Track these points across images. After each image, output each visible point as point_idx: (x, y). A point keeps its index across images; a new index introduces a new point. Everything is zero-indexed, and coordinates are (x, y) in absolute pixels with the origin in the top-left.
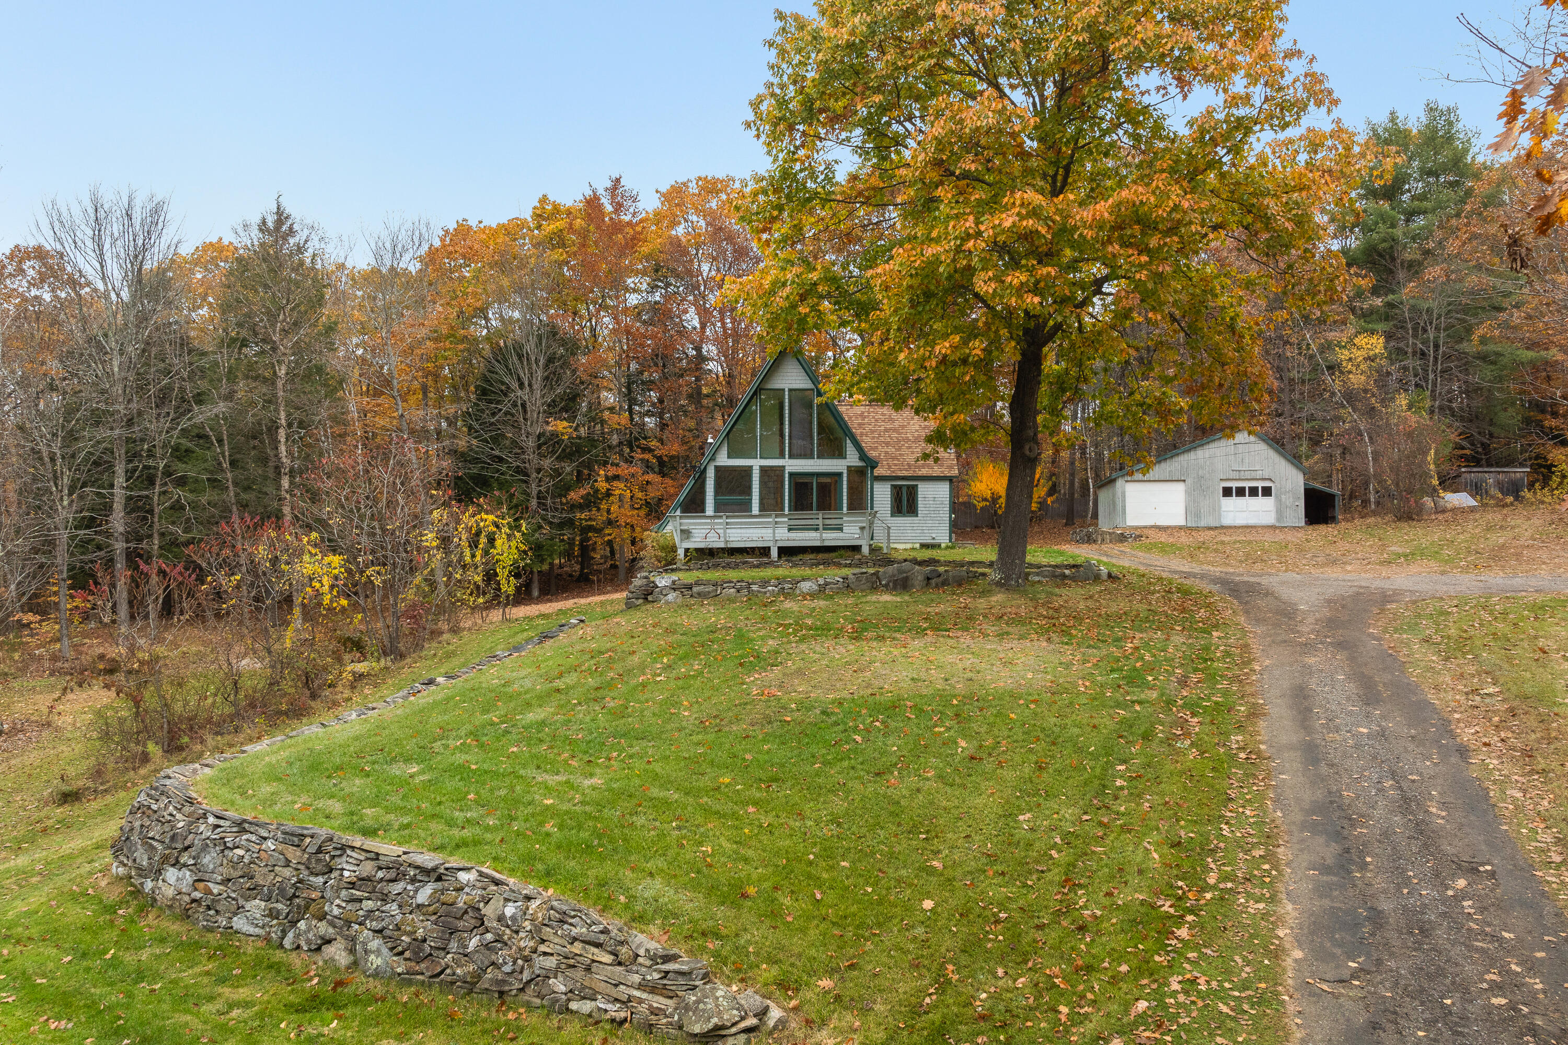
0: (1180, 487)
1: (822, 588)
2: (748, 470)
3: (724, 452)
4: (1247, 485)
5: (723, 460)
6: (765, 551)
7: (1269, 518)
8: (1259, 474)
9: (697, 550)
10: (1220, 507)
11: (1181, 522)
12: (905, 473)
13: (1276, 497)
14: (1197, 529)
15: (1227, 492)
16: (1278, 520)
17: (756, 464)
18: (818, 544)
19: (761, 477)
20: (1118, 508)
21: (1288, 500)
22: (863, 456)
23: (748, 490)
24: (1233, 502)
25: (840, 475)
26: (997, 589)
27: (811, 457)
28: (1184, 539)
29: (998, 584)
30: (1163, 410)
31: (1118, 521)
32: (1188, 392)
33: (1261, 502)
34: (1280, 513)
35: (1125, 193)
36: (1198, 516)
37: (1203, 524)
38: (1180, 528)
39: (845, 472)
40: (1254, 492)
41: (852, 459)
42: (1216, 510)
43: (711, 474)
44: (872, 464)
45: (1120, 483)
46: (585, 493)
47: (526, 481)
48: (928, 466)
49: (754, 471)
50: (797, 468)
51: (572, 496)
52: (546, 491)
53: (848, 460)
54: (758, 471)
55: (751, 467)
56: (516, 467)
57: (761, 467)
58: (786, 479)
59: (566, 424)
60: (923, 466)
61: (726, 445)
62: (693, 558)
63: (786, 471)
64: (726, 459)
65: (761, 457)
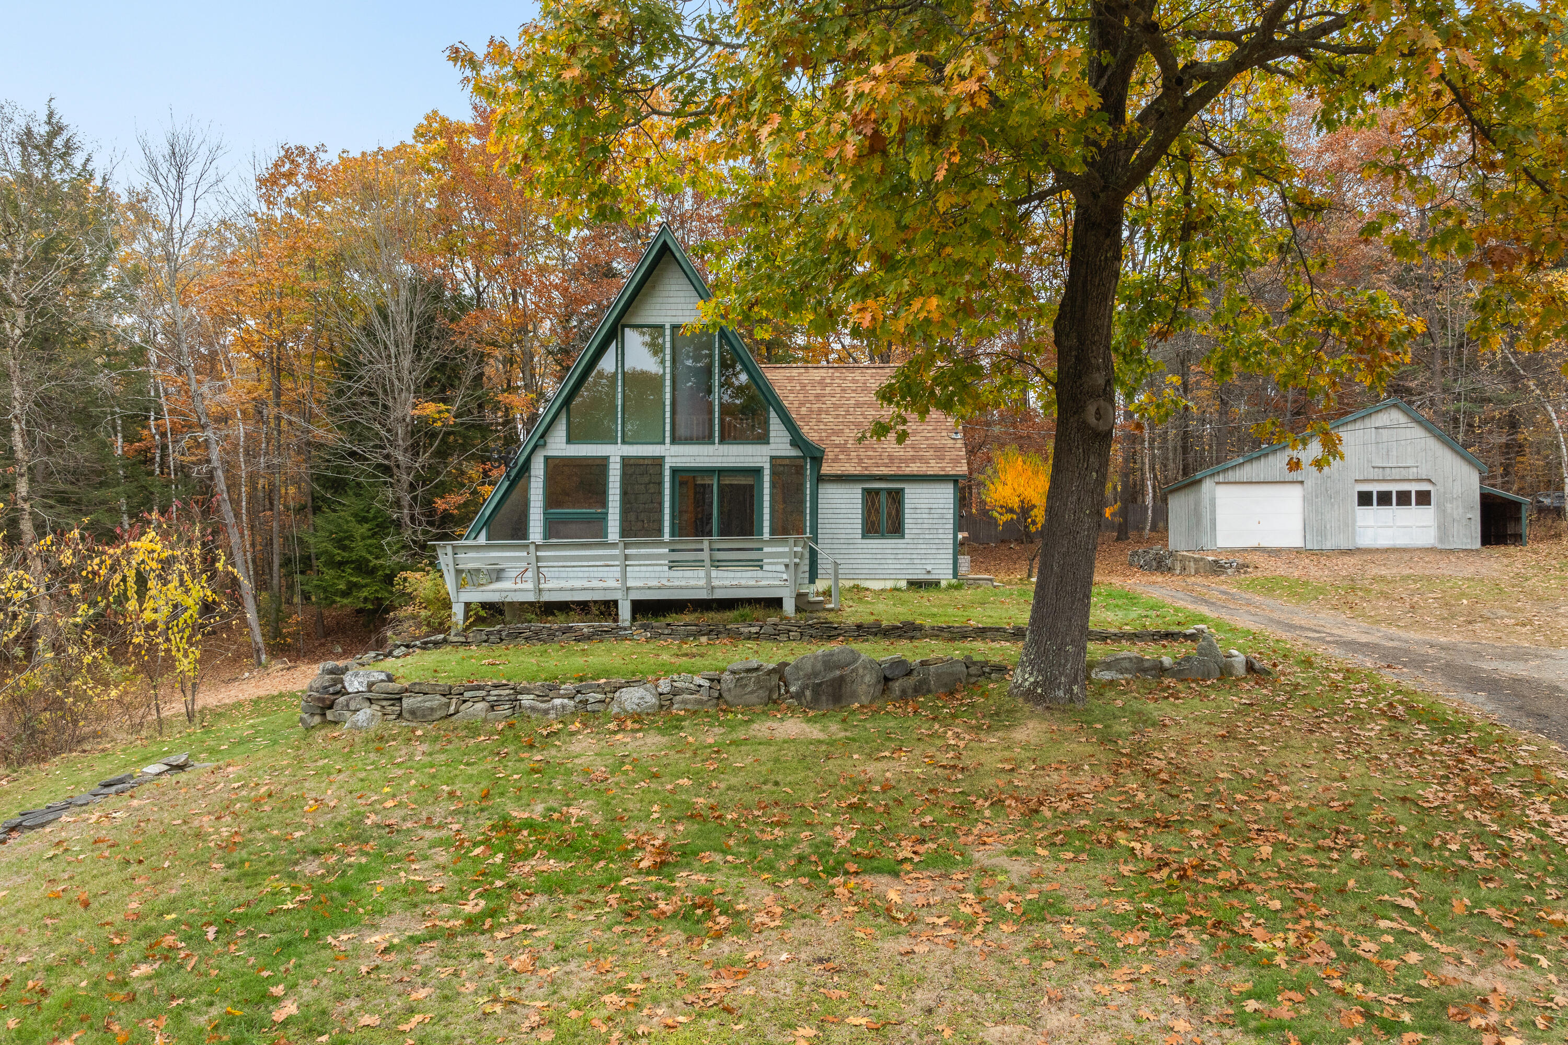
0: (1296, 492)
2: (602, 464)
4: (1394, 488)
5: (559, 445)
6: (608, 608)
7: (1427, 537)
8: (1413, 472)
10: (1354, 521)
11: (1296, 541)
12: (885, 471)
13: (1438, 506)
14: (1321, 553)
15: (1365, 499)
16: (1441, 539)
17: (615, 452)
18: (703, 595)
19: (624, 474)
20: (1203, 521)
21: (1456, 510)
22: (797, 440)
23: (599, 495)
24: (1373, 515)
25: (757, 472)
26: (1027, 707)
27: (707, 439)
29: (1029, 695)
31: (1204, 541)
33: (1414, 515)
34: (1443, 530)
36: (1322, 533)
37: (1328, 545)
38: (1298, 551)
39: (767, 467)
40: (1404, 499)
41: (779, 444)
42: (1349, 525)
43: (538, 469)
44: (814, 453)
45: (1207, 485)
46: (461, 500)
47: (392, 485)
48: (921, 459)
49: (611, 466)
50: (684, 459)
51: (440, 504)
52: (414, 498)
53: (772, 446)
54: (618, 466)
55: (606, 458)
56: (379, 466)
57: (623, 458)
58: (667, 479)
59: (442, 406)
60: (913, 459)
61: (564, 421)
62: (480, 620)
63: (667, 466)
64: (564, 446)
65: (624, 442)
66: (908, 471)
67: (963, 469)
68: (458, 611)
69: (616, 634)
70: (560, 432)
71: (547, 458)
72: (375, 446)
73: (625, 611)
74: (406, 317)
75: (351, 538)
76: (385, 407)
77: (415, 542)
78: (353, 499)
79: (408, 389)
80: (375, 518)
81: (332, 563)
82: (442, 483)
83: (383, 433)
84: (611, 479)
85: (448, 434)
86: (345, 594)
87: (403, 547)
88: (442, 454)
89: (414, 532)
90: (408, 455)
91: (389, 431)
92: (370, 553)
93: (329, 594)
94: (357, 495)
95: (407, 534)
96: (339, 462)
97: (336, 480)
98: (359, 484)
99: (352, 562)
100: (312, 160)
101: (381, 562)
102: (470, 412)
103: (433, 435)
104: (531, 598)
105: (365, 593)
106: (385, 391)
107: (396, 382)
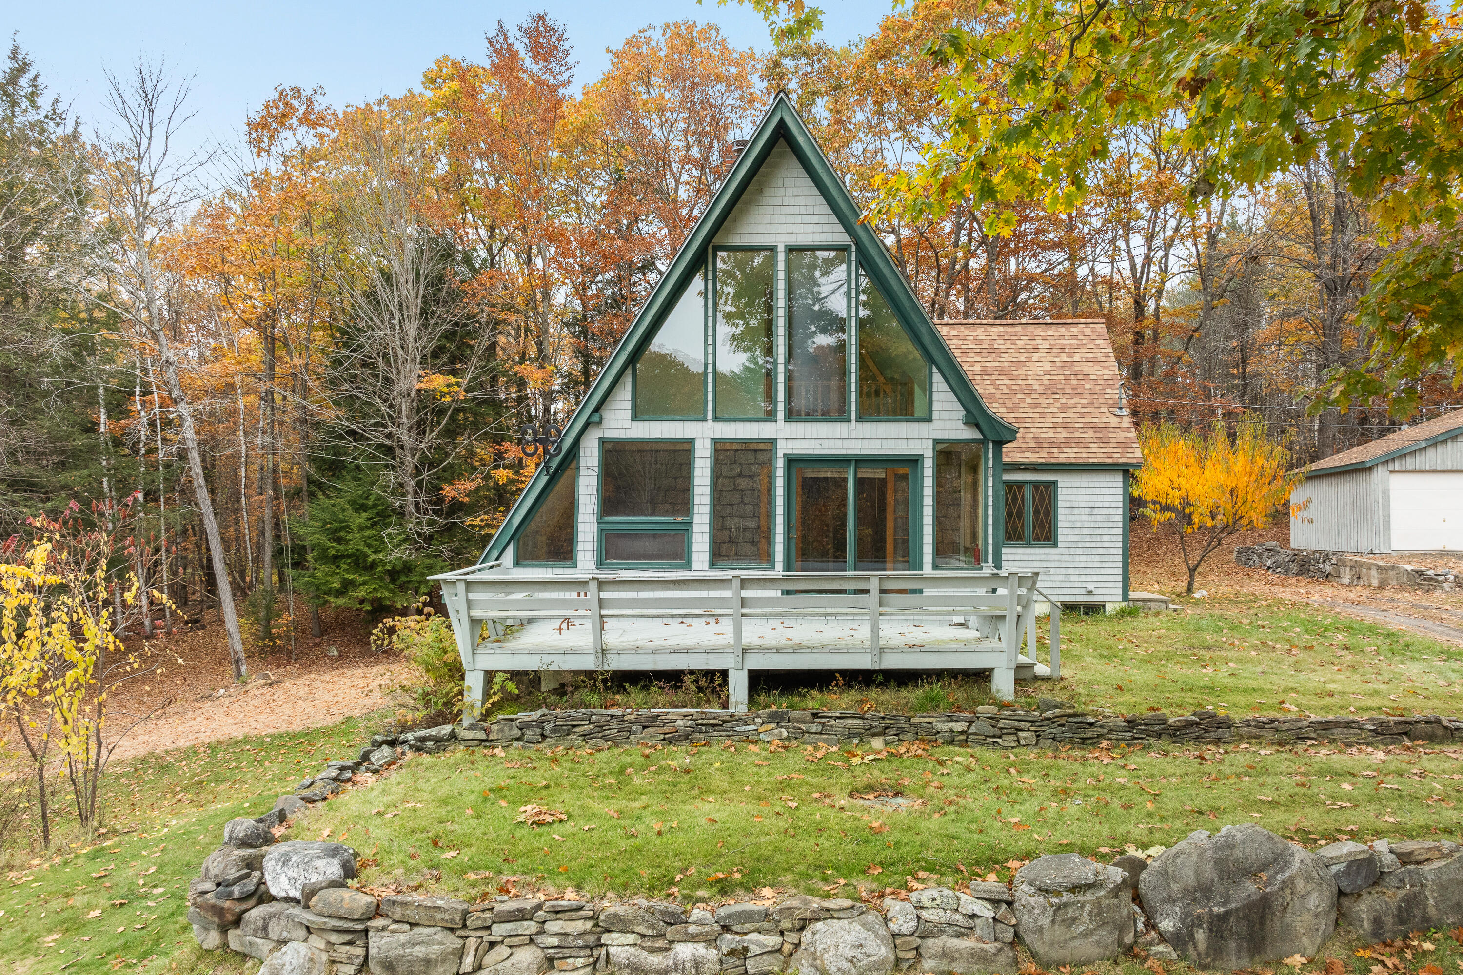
2: (684, 450)
5: (621, 423)
6: (713, 683)
17: (704, 433)
18: (865, 662)
19: (716, 467)
22: (974, 413)
25: (915, 461)
27: (842, 415)
31: (1375, 543)
39: (928, 453)
41: (947, 421)
43: (590, 457)
45: (1379, 474)
46: (472, 486)
47: (393, 467)
48: (1078, 442)
49: (698, 453)
50: (804, 444)
51: (449, 491)
52: (419, 484)
53: (935, 424)
54: (708, 453)
55: (691, 441)
56: (380, 446)
57: (715, 441)
58: (780, 472)
59: (452, 379)
60: (1068, 442)
61: (628, 387)
62: (509, 700)
63: (780, 454)
64: (628, 423)
65: (716, 419)
66: (1062, 458)
67: (1132, 454)
68: (474, 683)
70: (623, 402)
71: (603, 442)
72: (377, 424)
73: (739, 689)
74: (411, 277)
75: (347, 528)
76: (387, 379)
77: (419, 534)
78: (352, 484)
79: (414, 360)
80: (375, 506)
81: (325, 557)
82: (451, 466)
83: (384, 408)
84: (698, 472)
85: (458, 410)
86: (339, 593)
87: (405, 540)
88: (451, 433)
89: (419, 523)
90: (414, 434)
91: (391, 406)
92: (369, 546)
93: (320, 591)
94: (356, 479)
95: (410, 526)
96: (334, 442)
97: (333, 462)
98: (358, 467)
99: (349, 556)
100: (310, 102)
101: (380, 556)
102: (482, 386)
103: (440, 412)
105: (361, 593)
106: (388, 362)
107: (400, 352)
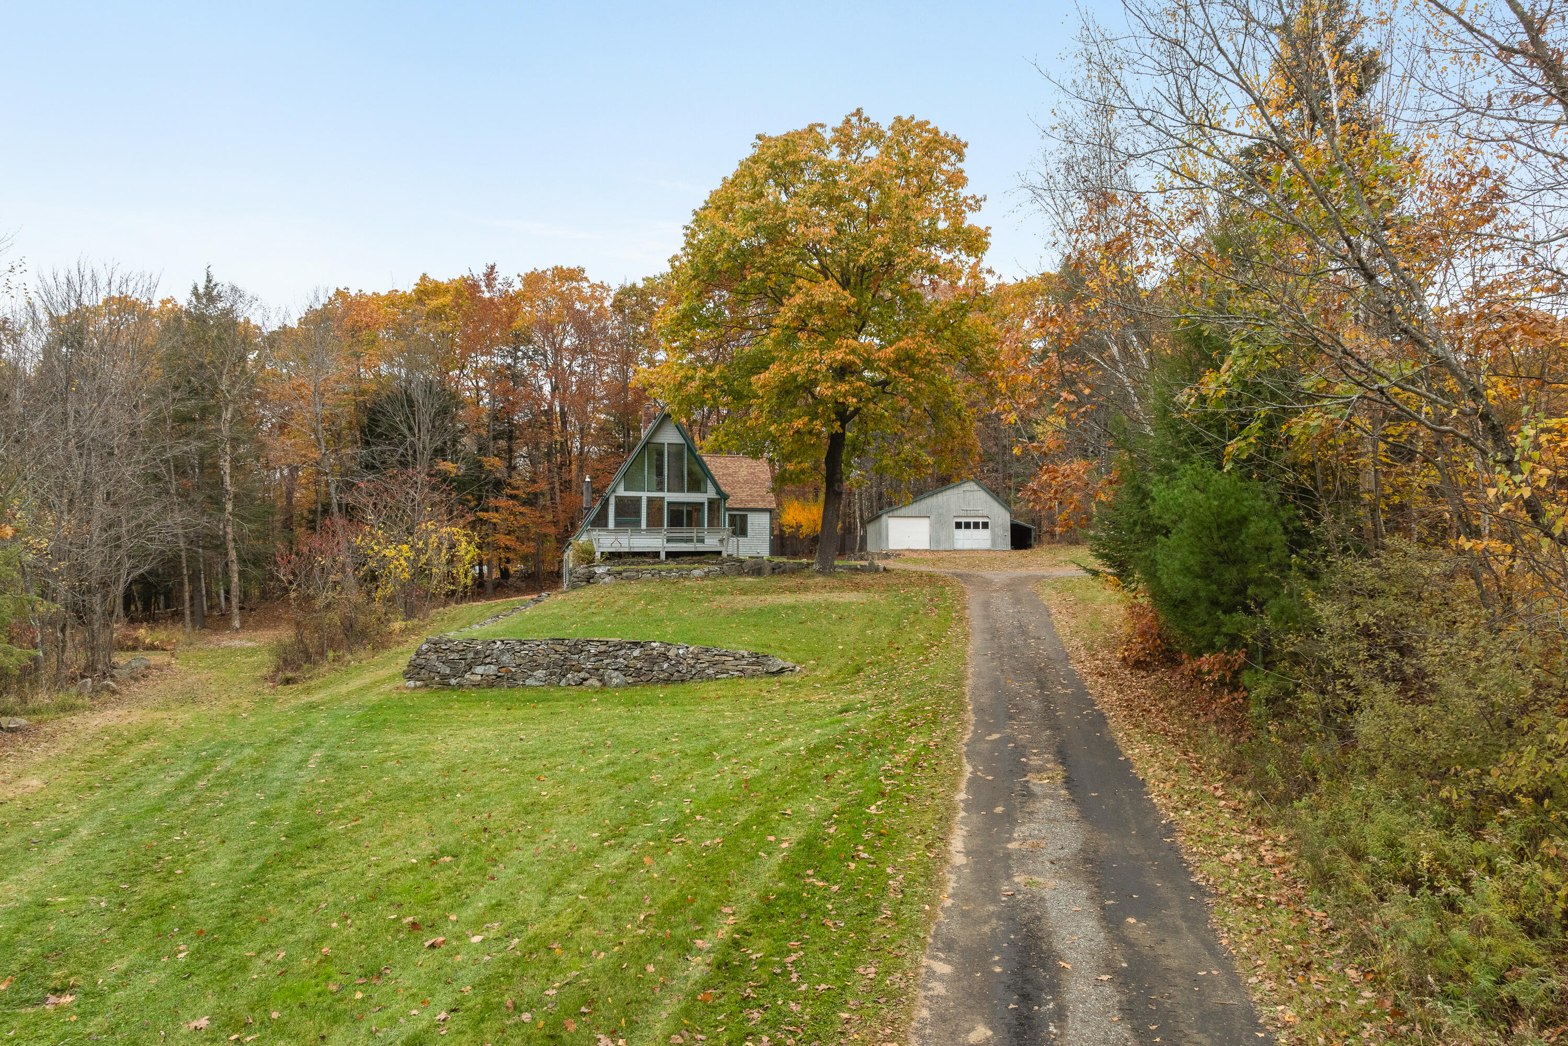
0: (925, 523)
1: (707, 575)
2: (639, 499)
3: (622, 486)
4: (972, 520)
5: (621, 492)
6: (656, 554)
7: (987, 545)
8: (980, 513)
9: (610, 553)
10: (953, 536)
11: (927, 547)
12: (742, 506)
13: (992, 529)
14: (938, 551)
15: (958, 525)
16: (992, 545)
17: (644, 495)
18: (693, 549)
19: (648, 505)
20: (882, 536)
21: (999, 531)
22: (719, 491)
23: (638, 513)
24: (962, 533)
25: (703, 504)
26: (818, 575)
27: (683, 491)
28: (929, 556)
29: (818, 572)
30: (915, 464)
31: (883, 545)
32: (933, 453)
33: (981, 532)
34: (994, 541)
35: (901, 344)
36: (938, 542)
37: (941, 548)
38: (926, 550)
40: (976, 525)
41: (711, 493)
42: (951, 538)
43: (612, 501)
44: (724, 497)
45: (884, 517)
48: (755, 501)
49: (643, 501)
50: (673, 499)
53: (708, 494)
54: (646, 501)
55: (641, 498)
57: (648, 498)
58: (665, 507)
60: (752, 501)
61: (623, 482)
62: (607, 559)
63: (666, 502)
64: (623, 492)
65: (648, 491)
66: (750, 507)
67: (774, 506)
68: (598, 555)
69: (661, 562)
71: (616, 497)
73: (663, 556)
84: (643, 506)
104: (627, 550)
